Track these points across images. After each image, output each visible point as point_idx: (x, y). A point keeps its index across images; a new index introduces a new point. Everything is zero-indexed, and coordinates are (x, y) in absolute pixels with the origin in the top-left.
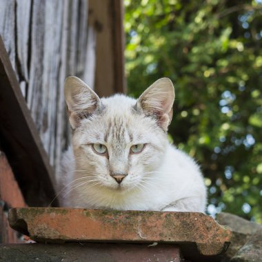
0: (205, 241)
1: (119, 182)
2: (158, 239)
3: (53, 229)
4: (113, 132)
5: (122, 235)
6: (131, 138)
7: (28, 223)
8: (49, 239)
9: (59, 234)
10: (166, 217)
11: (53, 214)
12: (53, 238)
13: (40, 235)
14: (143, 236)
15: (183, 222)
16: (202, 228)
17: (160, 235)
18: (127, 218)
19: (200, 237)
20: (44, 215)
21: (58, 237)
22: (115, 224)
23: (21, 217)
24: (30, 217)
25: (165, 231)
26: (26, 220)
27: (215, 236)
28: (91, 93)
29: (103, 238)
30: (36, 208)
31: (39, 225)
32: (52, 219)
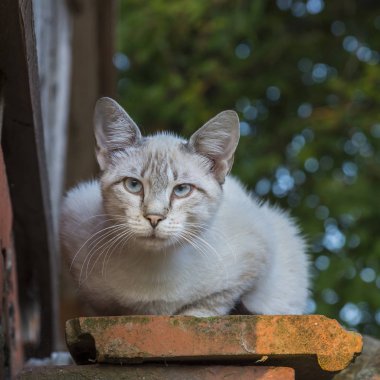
0: (329, 352)
1: (154, 226)
2: (268, 351)
3: (129, 345)
4: (153, 166)
5: (221, 348)
6: (176, 176)
7: (96, 338)
8: (125, 358)
9: (138, 351)
10: (278, 322)
11: (130, 325)
12: (129, 356)
13: (112, 354)
14: (249, 348)
15: (300, 328)
16: (324, 336)
17: (271, 346)
18: (227, 325)
19: (323, 347)
20: (118, 326)
21: (136, 355)
22: (212, 334)
23: (86, 331)
24: (99, 329)
25: (278, 342)
26: (92, 334)
27: (342, 345)
28: (129, 122)
29: (197, 353)
30: (106, 318)
31: (111, 340)
32: (128, 331)
